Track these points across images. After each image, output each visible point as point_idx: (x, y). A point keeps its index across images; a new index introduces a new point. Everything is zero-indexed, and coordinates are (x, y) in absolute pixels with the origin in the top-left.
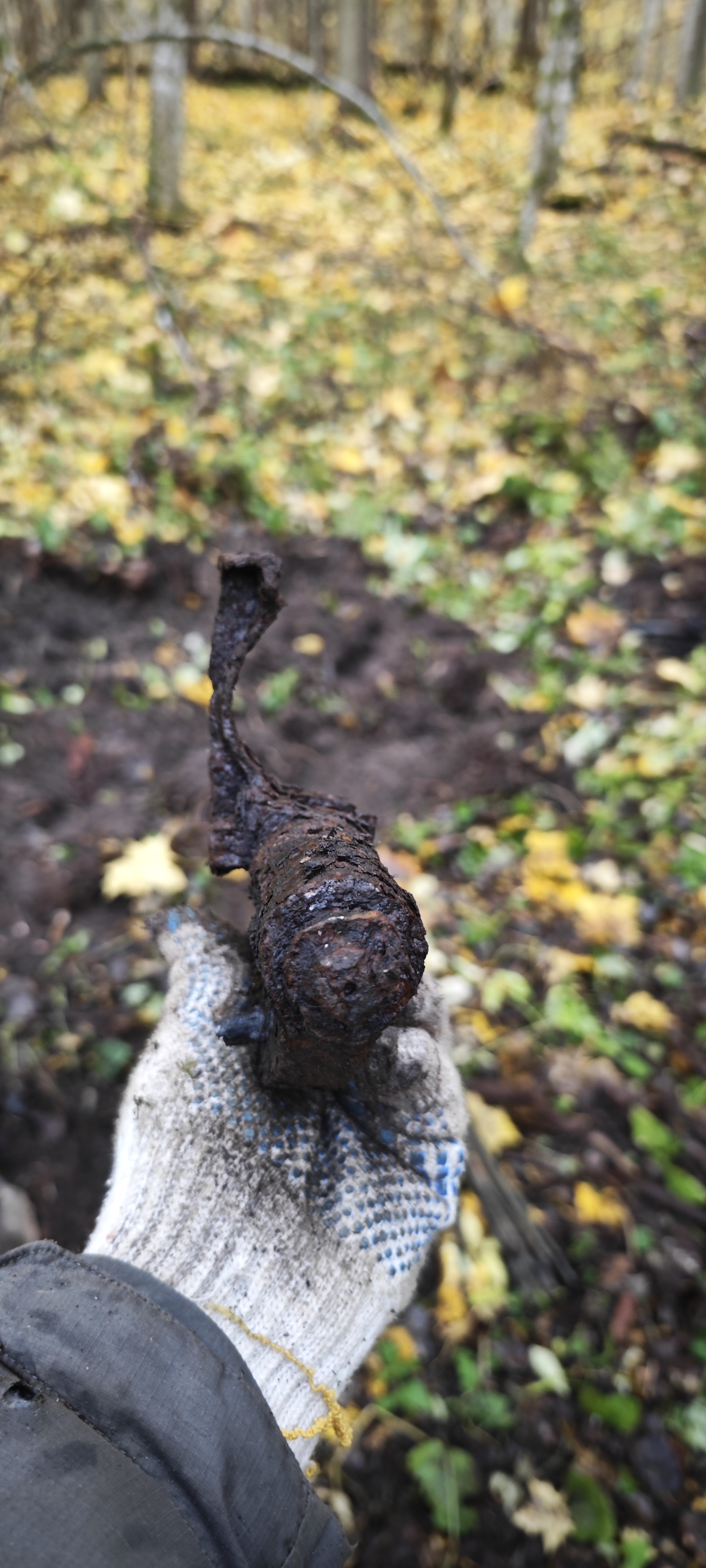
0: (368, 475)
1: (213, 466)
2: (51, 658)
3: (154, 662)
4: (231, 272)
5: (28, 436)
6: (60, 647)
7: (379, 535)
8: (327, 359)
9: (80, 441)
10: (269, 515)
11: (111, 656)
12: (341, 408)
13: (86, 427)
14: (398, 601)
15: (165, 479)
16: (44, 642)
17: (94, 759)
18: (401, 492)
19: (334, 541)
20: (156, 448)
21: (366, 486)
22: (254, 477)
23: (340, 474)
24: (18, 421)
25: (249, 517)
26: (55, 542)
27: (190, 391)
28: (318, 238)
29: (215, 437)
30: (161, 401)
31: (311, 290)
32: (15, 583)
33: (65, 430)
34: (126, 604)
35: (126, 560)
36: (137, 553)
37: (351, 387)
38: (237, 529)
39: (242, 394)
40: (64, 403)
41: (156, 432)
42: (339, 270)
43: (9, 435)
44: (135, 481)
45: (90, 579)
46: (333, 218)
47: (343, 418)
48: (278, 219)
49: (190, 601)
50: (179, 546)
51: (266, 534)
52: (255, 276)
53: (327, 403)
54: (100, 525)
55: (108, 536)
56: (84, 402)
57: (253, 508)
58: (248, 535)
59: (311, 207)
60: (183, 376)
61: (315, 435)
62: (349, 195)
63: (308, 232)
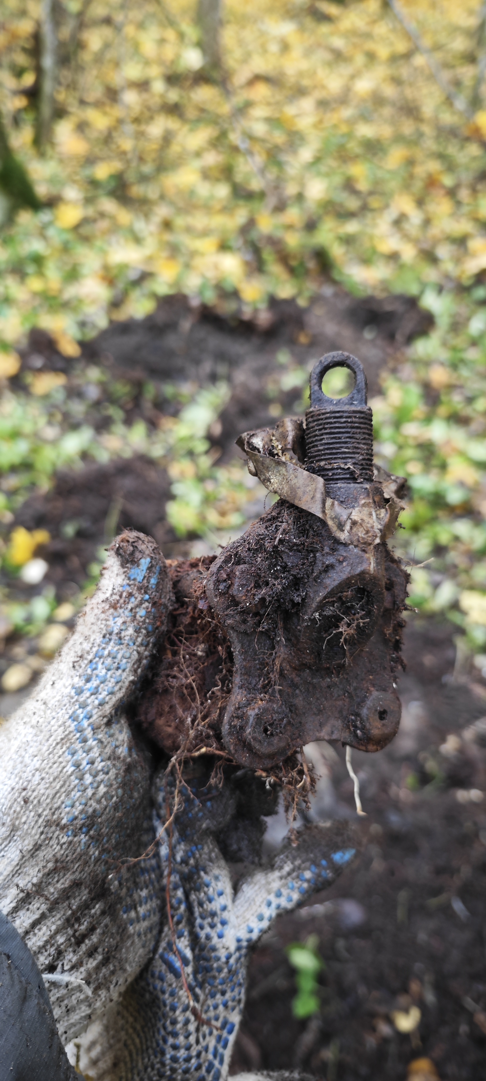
0: (396, 256)
4: (259, 112)
5: (154, 227)
7: (424, 294)
8: (346, 175)
12: (365, 208)
13: (191, 220)
15: (266, 255)
16: (208, 366)
18: (423, 266)
19: (394, 299)
20: (254, 236)
21: (397, 263)
22: (331, 254)
23: (376, 253)
24: (147, 216)
25: (335, 282)
26: (210, 297)
27: (262, 195)
28: (315, 87)
29: (290, 227)
30: (241, 202)
31: (318, 125)
32: (186, 325)
33: (180, 222)
34: (256, 341)
35: (256, 311)
36: (262, 306)
37: (371, 193)
38: (328, 291)
39: (300, 197)
40: (172, 203)
41: (251, 224)
42: (333, 110)
43: (140, 226)
44: (249, 257)
45: (233, 324)
46: (322, 73)
47: (369, 215)
48: (282, 74)
49: (303, 339)
50: (291, 302)
51: (347, 294)
52: (277, 115)
53: (353, 204)
54: (228, 287)
55: (235, 294)
56: (181, 204)
57: (336, 277)
58: (336, 295)
59: (304, 65)
60: (256, 184)
61: (352, 227)
62: (328, 56)
63: (306, 82)
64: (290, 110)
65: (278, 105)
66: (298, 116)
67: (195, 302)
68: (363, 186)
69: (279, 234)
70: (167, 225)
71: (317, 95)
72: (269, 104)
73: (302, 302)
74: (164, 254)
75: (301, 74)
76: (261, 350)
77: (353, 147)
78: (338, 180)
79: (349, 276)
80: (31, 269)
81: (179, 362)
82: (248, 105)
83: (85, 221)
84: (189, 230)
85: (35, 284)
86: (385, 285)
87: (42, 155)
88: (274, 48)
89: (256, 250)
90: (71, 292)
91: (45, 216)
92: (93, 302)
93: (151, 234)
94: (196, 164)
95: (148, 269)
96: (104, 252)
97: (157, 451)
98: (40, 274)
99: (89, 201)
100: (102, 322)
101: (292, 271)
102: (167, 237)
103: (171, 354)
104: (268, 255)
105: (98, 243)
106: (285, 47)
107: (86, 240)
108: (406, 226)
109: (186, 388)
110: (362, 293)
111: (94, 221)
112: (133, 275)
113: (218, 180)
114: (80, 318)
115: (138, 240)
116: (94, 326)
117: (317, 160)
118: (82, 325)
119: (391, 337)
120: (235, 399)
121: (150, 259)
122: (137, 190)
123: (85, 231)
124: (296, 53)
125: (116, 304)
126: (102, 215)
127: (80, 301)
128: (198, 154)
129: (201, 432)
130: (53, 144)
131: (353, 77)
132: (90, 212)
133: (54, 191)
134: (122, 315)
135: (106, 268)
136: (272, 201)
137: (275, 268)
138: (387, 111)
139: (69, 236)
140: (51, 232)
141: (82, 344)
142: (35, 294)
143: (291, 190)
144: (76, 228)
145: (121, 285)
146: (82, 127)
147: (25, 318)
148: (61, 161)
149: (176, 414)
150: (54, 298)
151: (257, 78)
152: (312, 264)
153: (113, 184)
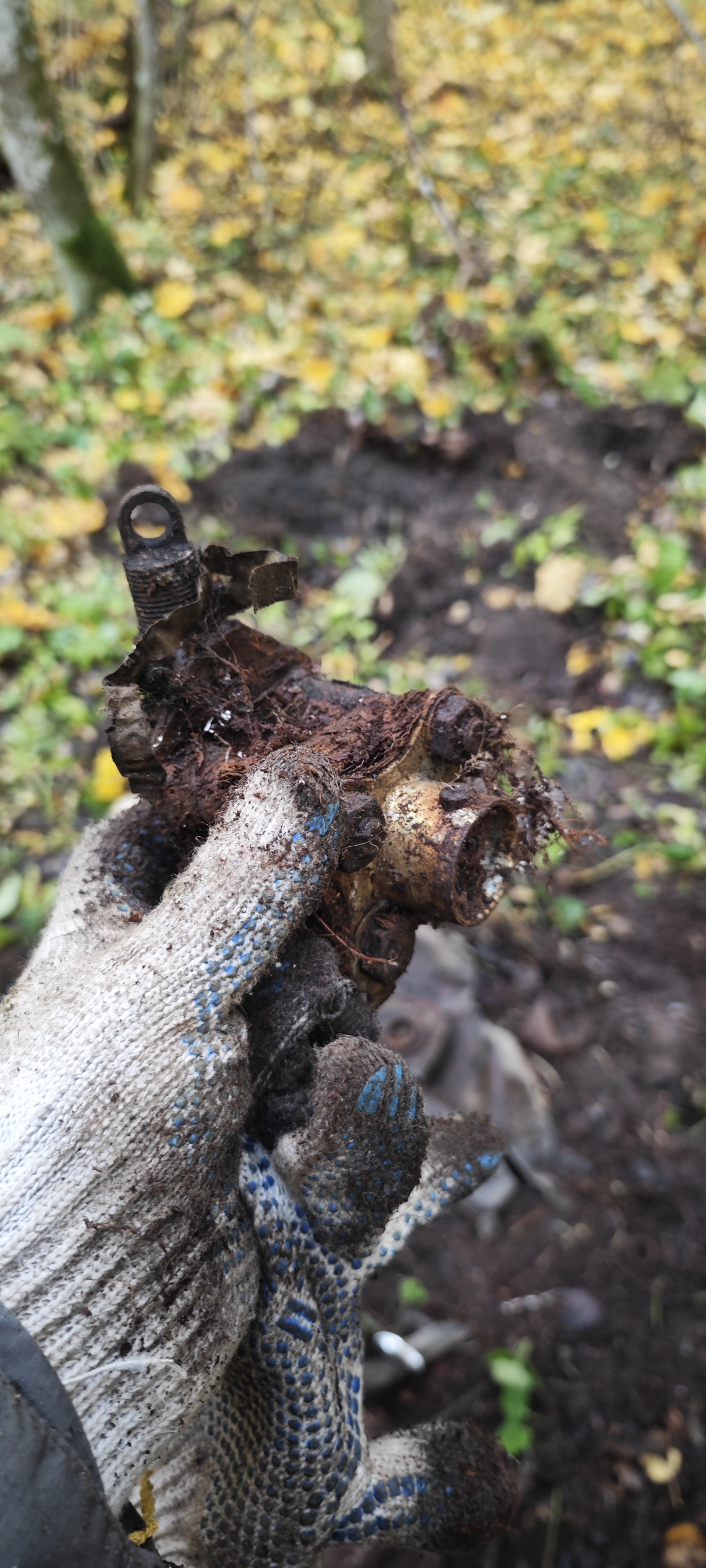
0: (652, 344)
4: (449, 139)
5: (296, 311)
7: (692, 403)
9: (348, 316)
10: (578, 385)
12: (606, 275)
16: (374, 513)
19: (648, 409)
20: (441, 319)
22: (554, 346)
24: (285, 297)
25: (561, 387)
26: (377, 412)
27: (454, 262)
28: (533, 98)
29: (494, 308)
30: (424, 274)
31: (535, 155)
32: (342, 454)
33: (332, 304)
34: (445, 475)
35: (444, 430)
36: (453, 423)
37: (617, 253)
38: (550, 399)
39: (509, 263)
40: (321, 276)
41: (438, 303)
42: (559, 131)
43: (276, 311)
44: (433, 352)
45: (410, 450)
46: (542, 76)
47: (613, 287)
48: (484, 80)
49: (514, 471)
50: (496, 416)
51: (579, 404)
52: (475, 142)
53: (588, 270)
54: (404, 397)
55: (415, 408)
56: (336, 277)
57: (563, 377)
58: (563, 405)
59: (517, 66)
60: (444, 247)
61: (586, 305)
62: (553, 52)
63: (519, 92)
64: (496, 134)
65: (478, 128)
66: (509, 141)
67: (355, 421)
68: (602, 243)
69: (477, 317)
70: (316, 310)
71: (537, 109)
72: (463, 126)
73: (512, 417)
74: (311, 351)
75: (511, 79)
76: (451, 488)
77: (590, 185)
78: (566, 235)
79: (582, 376)
80: (121, 377)
81: (332, 507)
82: (436, 127)
83: (198, 307)
84: (346, 314)
85: (128, 400)
86: (634, 390)
87: (136, 214)
88: (472, 42)
89: (445, 343)
90: (177, 410)
91: (141, 301)
92: (210, 422)
93: (292, 322)
94: (358, 218)
95: (289, 373)
96: (225, 351)
97: (301, 638)
98: (135, 385)
99: (204, 277)
100: (223, 453)
101: (497, 372)
102: (317, 326)
103: (321, 496)
104: (461, 349)
105: (216, 337)
106: (488, 41)
107: (201, 334)
108: (668, 299)
109: (343, 547)
110: (601, 403)
111: (212, 305)
112: (267, 383)
113: (391, 242)
114: (190, 445)
115: (274, 333)
116: (211, 456)
117: (536, 206)
118: (194, 457)
119: (644, 466)
120: (412, 561)
121: (290, 359)
122: (272, 260)
123: (198, 320)
124: (505, 48)
125: (241, 427)
126: (222, 297)
127: (190, 421)
128: (361, 204)
129: (364, 609)
130: (151, 196)
131: (590, 81)
132: (206, 292)
133: (154, 264)
134: (250, 442)
135: (227, 373)
136: (467, 270)
137: (472, 368)
138: (640, 130)
139: (176, 329)
140: (149, 324)
141: (193, 483)
142: (126, 413)
143: (497, 252)
144: (184, 317)
145: (249, 398)
146: (193, 171)
147: (112, 449)
148: (163, 220)
149: (328, 584)
150: (155, 417)
151: (448, 89)
152: (526, 361)
153: (237, 252)
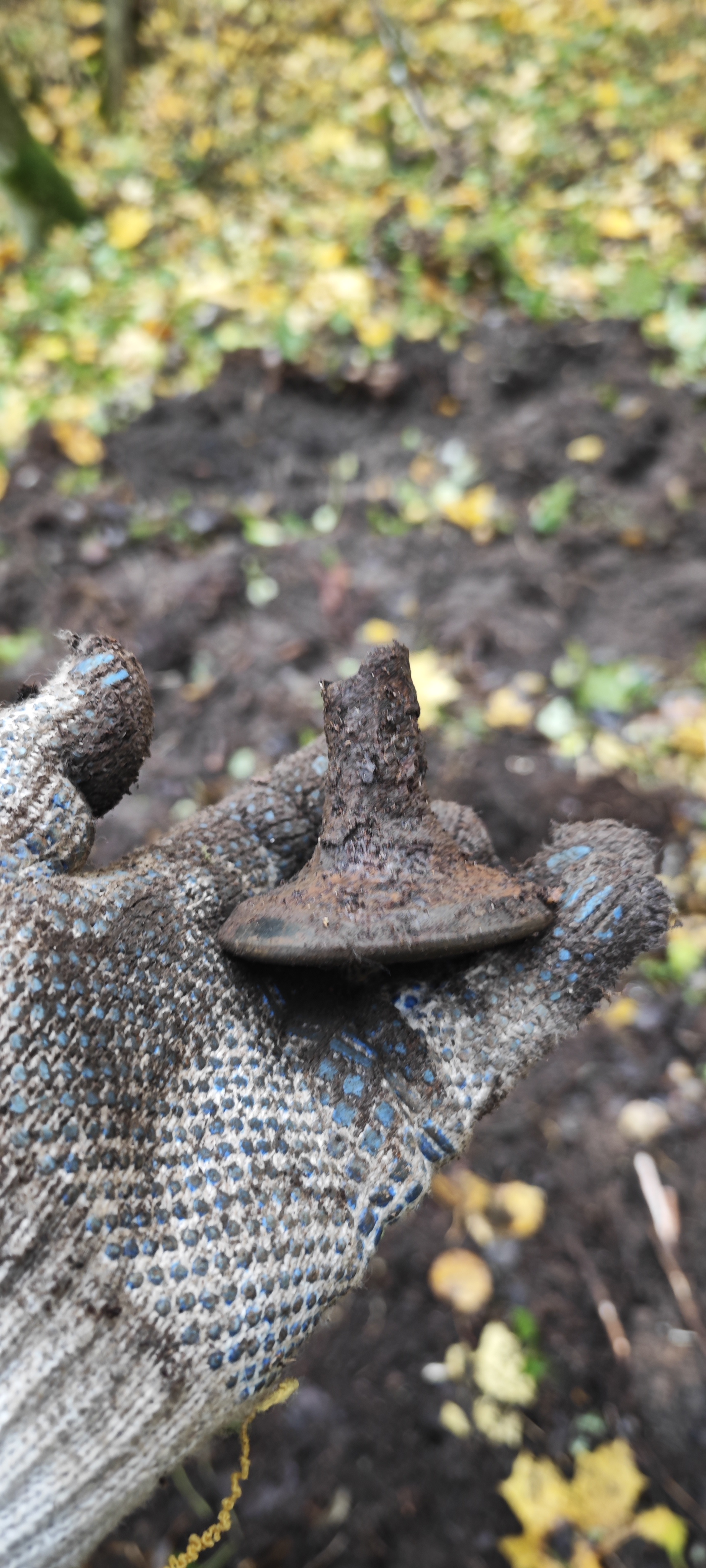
0: (641, 239)
1: (464, 245)
2: (298, 481)
3: (409, 480)
5: (256, 232)
6: (308, 469)
7: (659, 311)
8: (584, 101)
9: (311, 231)
10: (532, 299)
11: (362, 474)
12: (605, 160)
13: (316, 214)
14: (686, 390)
15: (409, 265)
16: (289, 464)
17: (351, 595)
18: (683, 258)
19: (606, 324)
20: (396, 232)
21: (638, 253)
22: (510, 254)
23: (606, 240)
24: (244, 215)
25: (509, 303)
27: (430, 159)
29: (461, 211)
30: (400, 175)
32: (256, 399)
33: (296, 219)
34: (374, 414)
35: (374, 363)
36: (384, 355)
37: (619, 131)
38: (496, 319)
39: (487, 154)
41: (397, 210)
43: (236, 232)
44: (380, 273)
45: (334, 389)
49: (447, 410)
50: (430, 345)
51: (529, 320)
54: (342, 326)
55: (350, 337)
56: (308, 186)
57: (513, 291)
58: (510, 325)
60: (424, 142)
61: (574, 197)
67: (272, 361)
68: (605, 121)
69: (438, 224)
70: (278, 229)
73: (448, 344)
76: (381, 428)
77: (612, 50)
80: (48, 324)
81: (243, 460)
83: (154, 234)
85: (50, 349)
87: (114, 129)
89: (392, 257)
90: (110, 354)
91: (92, 232)
92: (135, 370)
93: (251, 245)
94: (351, 113)
95: (234, 304)
96: (173, 281)
99: (160, 200)
100: (144, 402)
102: (276, 247)
103: (231, 447)
104: (412, 265)
105: (168, 267)
107: (153, 264)
111: (167, 232)
112: (206, 317)
113: (371, 141)
114: (111, 398)
115: (228, 259)
116: (130, 407)
117: (548, 81)
118: (112, 409)
121: (240, 288)
122: (236, 171)
123: (150, 249)
125: (169, 371)
126: (180, 221)
127: (117, 369)
128: (358, 95)
130: (130, 109)
132: (163, 217)
133: (110, 189)
134: (173, 390)
135: (169, 308)
137: (421, 287)
139: (130, 261)
140: (102, 257)
141: (106, 438)
142: (52, 364)
144: (140, 247)
145: (183, 337)
146: (180, 75)
147: (31, 407)
150: (89, 366)
